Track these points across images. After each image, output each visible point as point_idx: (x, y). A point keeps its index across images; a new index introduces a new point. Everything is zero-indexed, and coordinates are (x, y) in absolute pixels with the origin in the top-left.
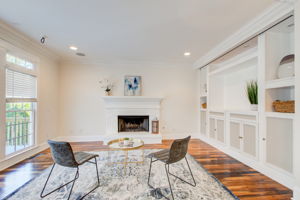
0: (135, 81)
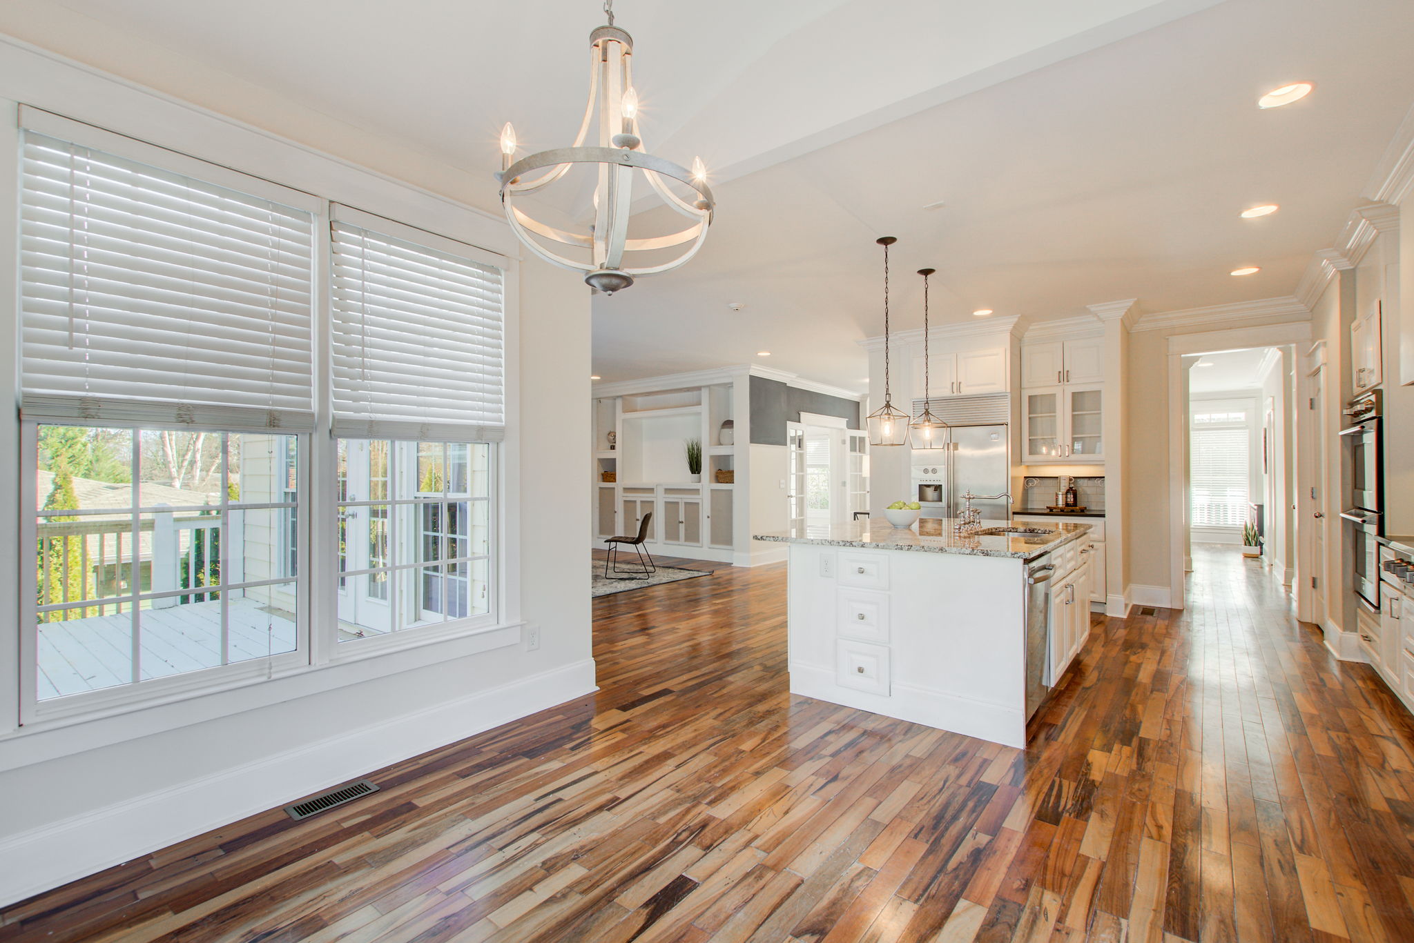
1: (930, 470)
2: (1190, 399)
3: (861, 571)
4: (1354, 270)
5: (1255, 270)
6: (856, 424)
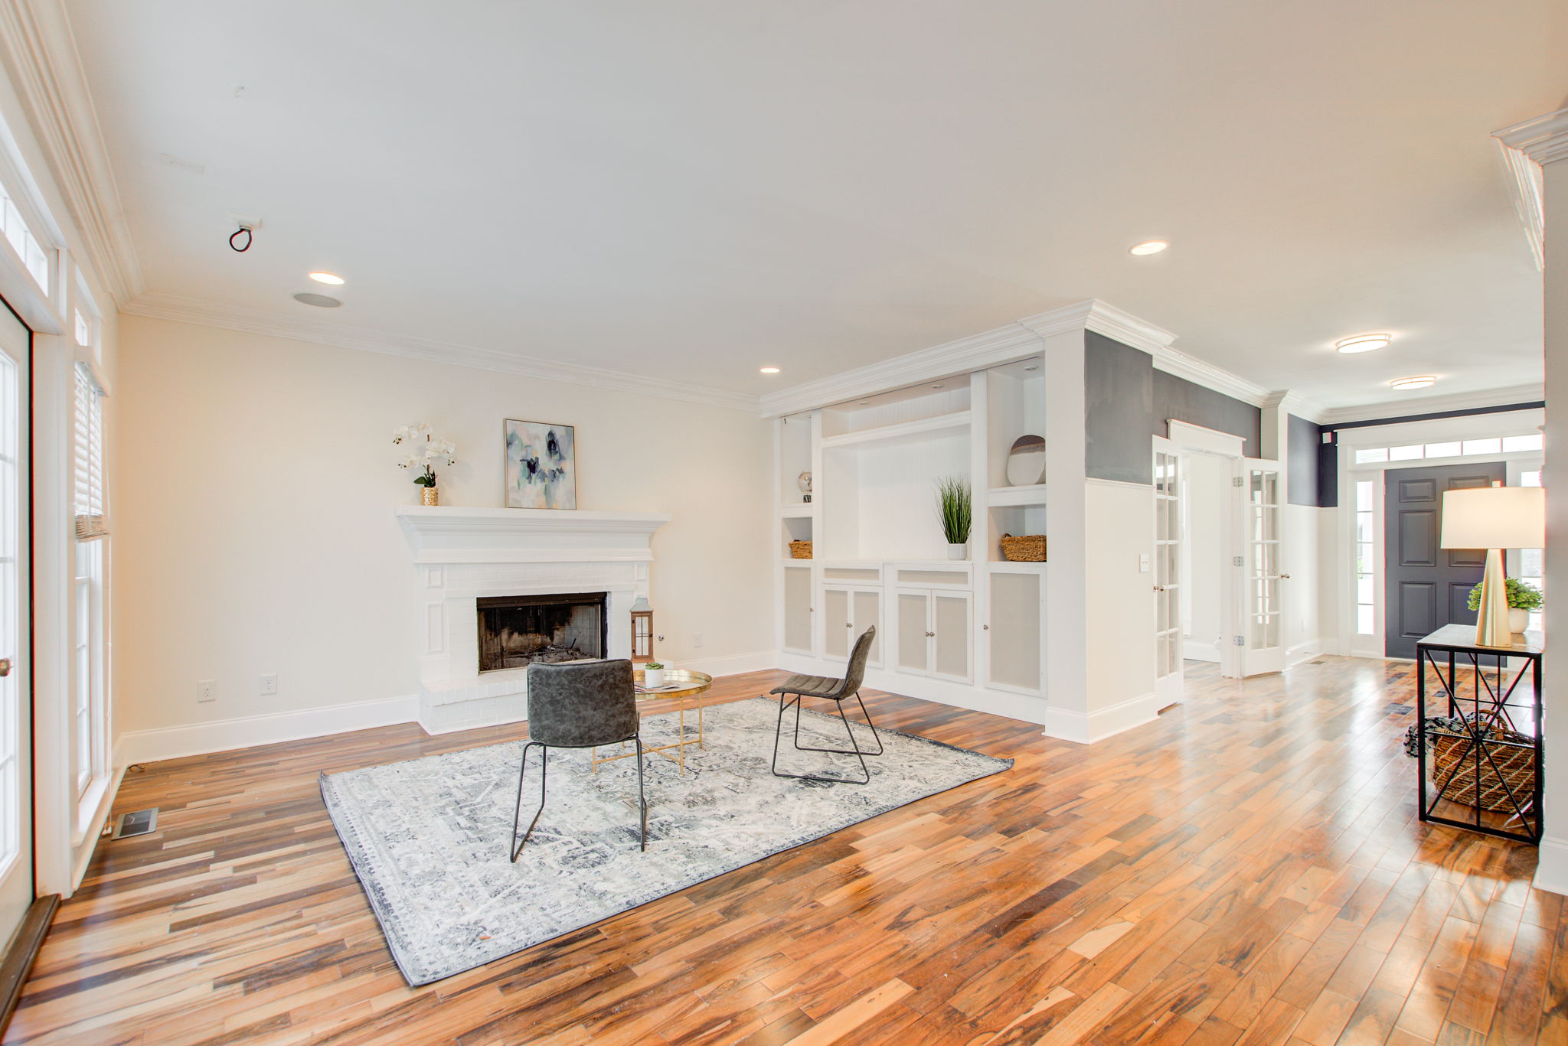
0: (552, 445)
6: (1255, 449)
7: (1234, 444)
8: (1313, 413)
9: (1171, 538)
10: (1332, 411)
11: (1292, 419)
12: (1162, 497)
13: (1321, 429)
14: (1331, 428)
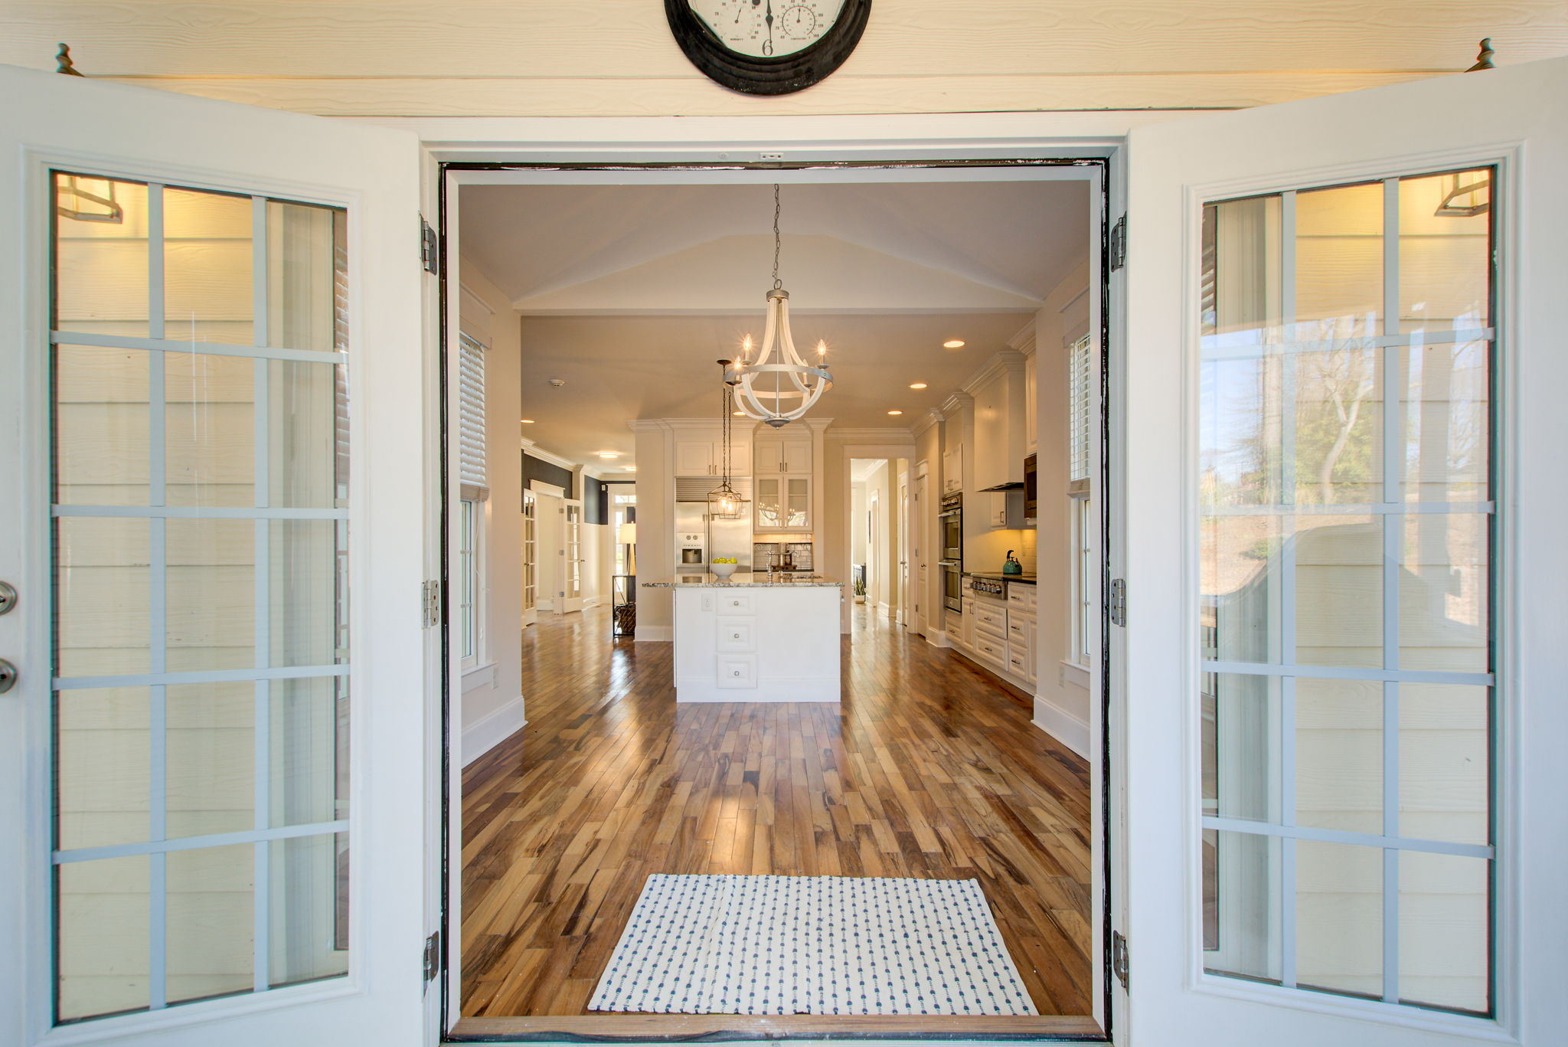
1: (692, 538)
2: (852, 486)
3: (736, 604)
4: (944, 422)
5: (900, 413)
6: (569, 494)
7: (558, 492)
8: (596, 474)
9: (531, 540)
10: (605, 474)
11: (587, 478)
12: (528, 519)
13: (600, 483)
14: (605, 483)
